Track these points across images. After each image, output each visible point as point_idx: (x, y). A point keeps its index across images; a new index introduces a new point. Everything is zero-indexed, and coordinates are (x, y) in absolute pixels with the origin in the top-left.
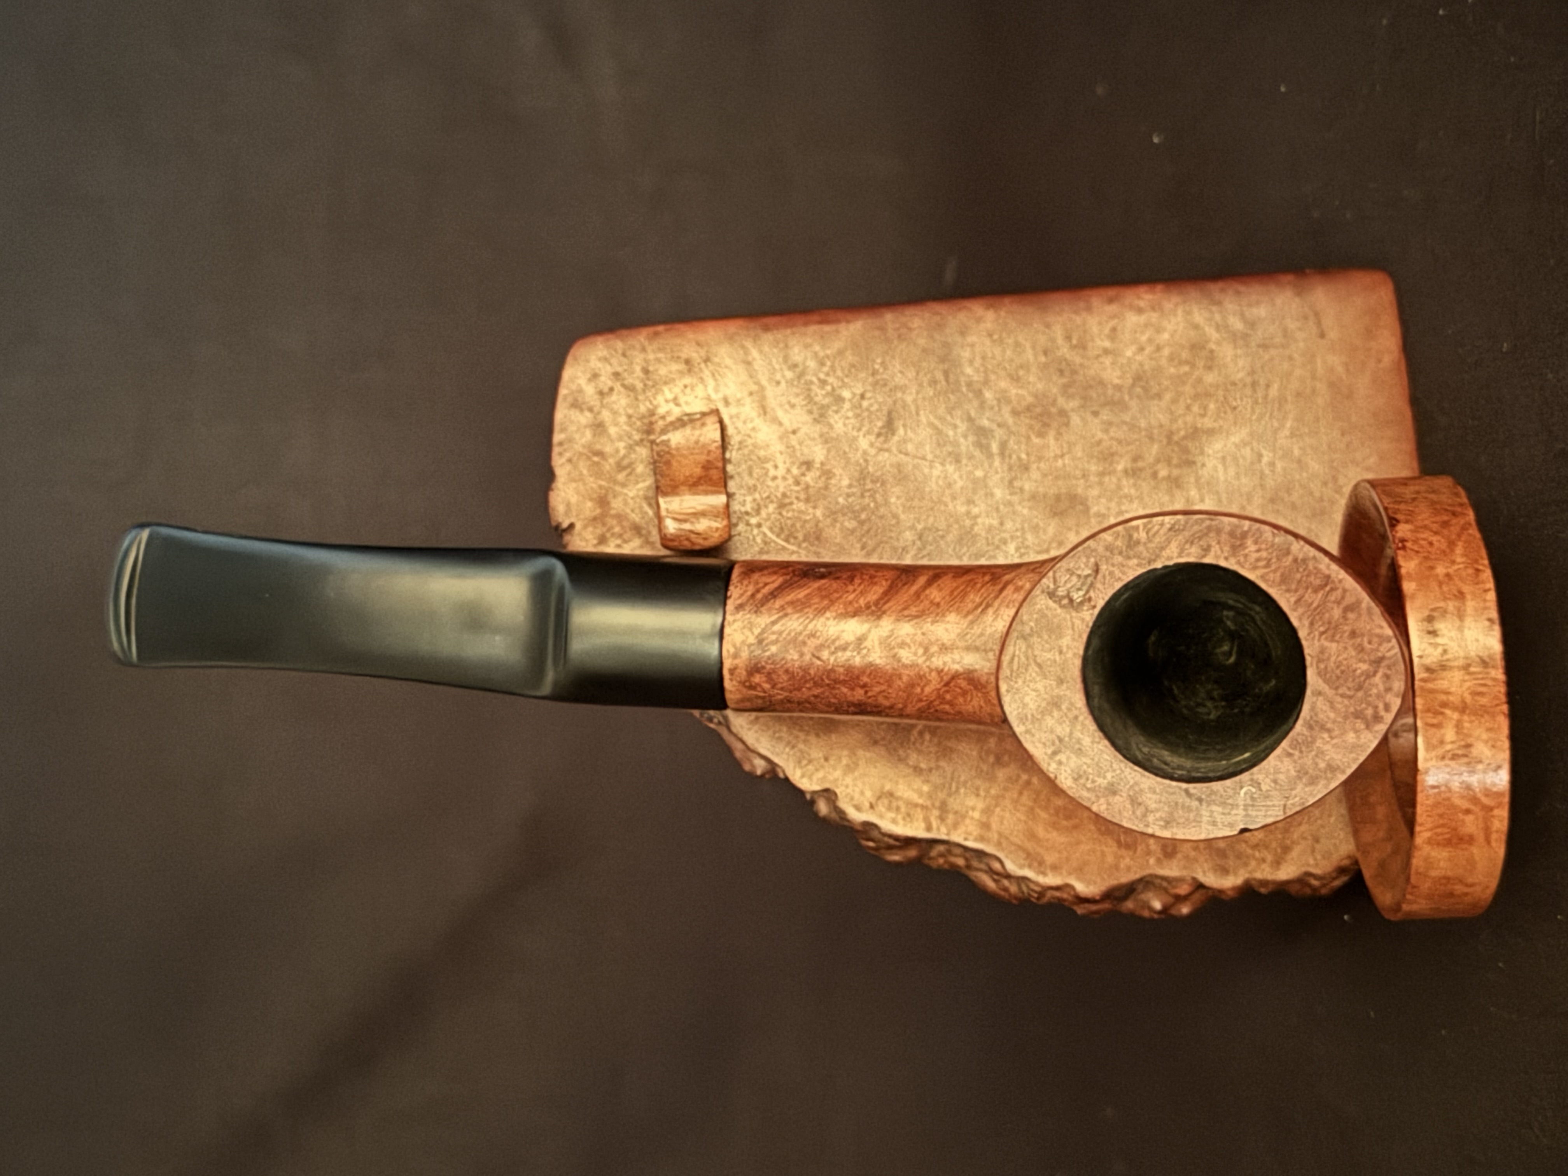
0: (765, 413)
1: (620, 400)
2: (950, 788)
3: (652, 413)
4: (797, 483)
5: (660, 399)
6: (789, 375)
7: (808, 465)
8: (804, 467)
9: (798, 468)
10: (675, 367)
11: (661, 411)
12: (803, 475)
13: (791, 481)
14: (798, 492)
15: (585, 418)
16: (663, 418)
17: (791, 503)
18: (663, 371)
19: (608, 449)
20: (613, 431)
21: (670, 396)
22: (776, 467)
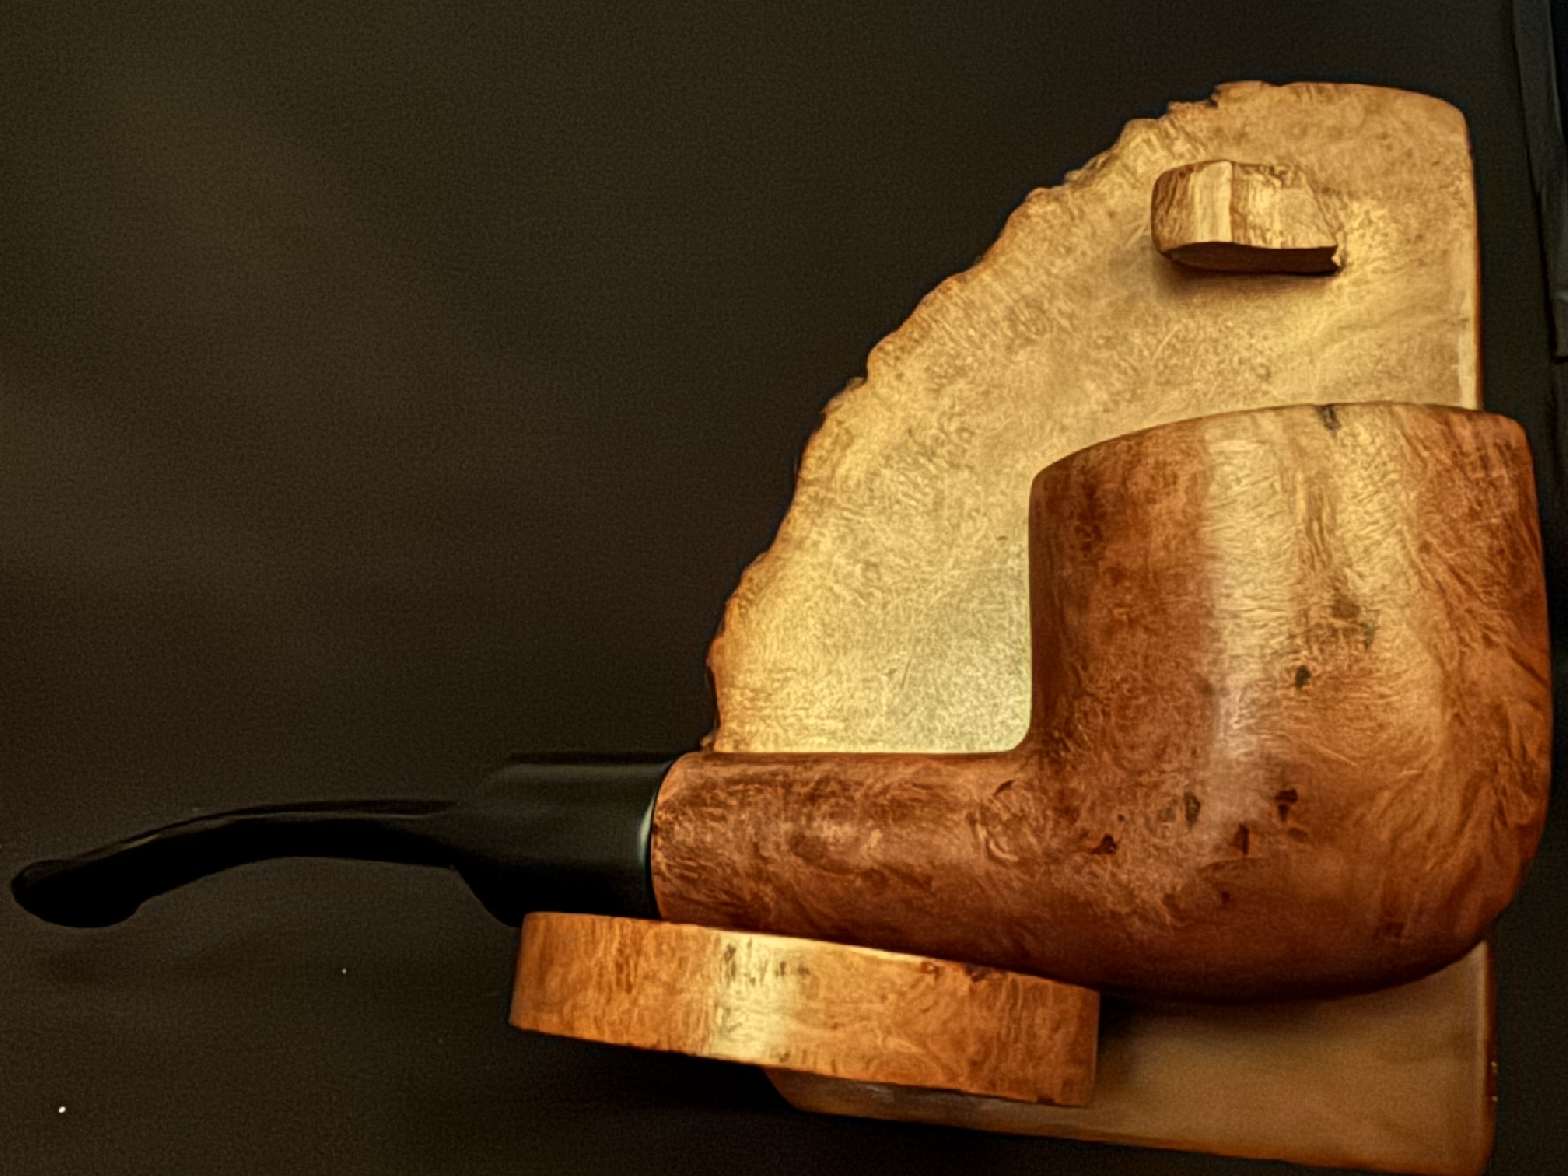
0: (1342, 328)
1: (1375, 158)
2: (846, 509)
3: (1352, 195)
4: (1241, 362)
5: (1369, 203)
6: (1393, 360)
7: (1267, 377)
8: (1262, 371)
9: (1262, 365)
10: (1414, 224)
11: (1355, 206)
12: (1253, 369)
13: (1246, 354)
14: (1231, 361)
15: (1354, 118)
16: (1345, 207)
17: (1217, 354)
18: (1410, 209)
19: (1308, 143)
20: (1333, 149)
21: (1375, 215)
22: (1266, 338)
